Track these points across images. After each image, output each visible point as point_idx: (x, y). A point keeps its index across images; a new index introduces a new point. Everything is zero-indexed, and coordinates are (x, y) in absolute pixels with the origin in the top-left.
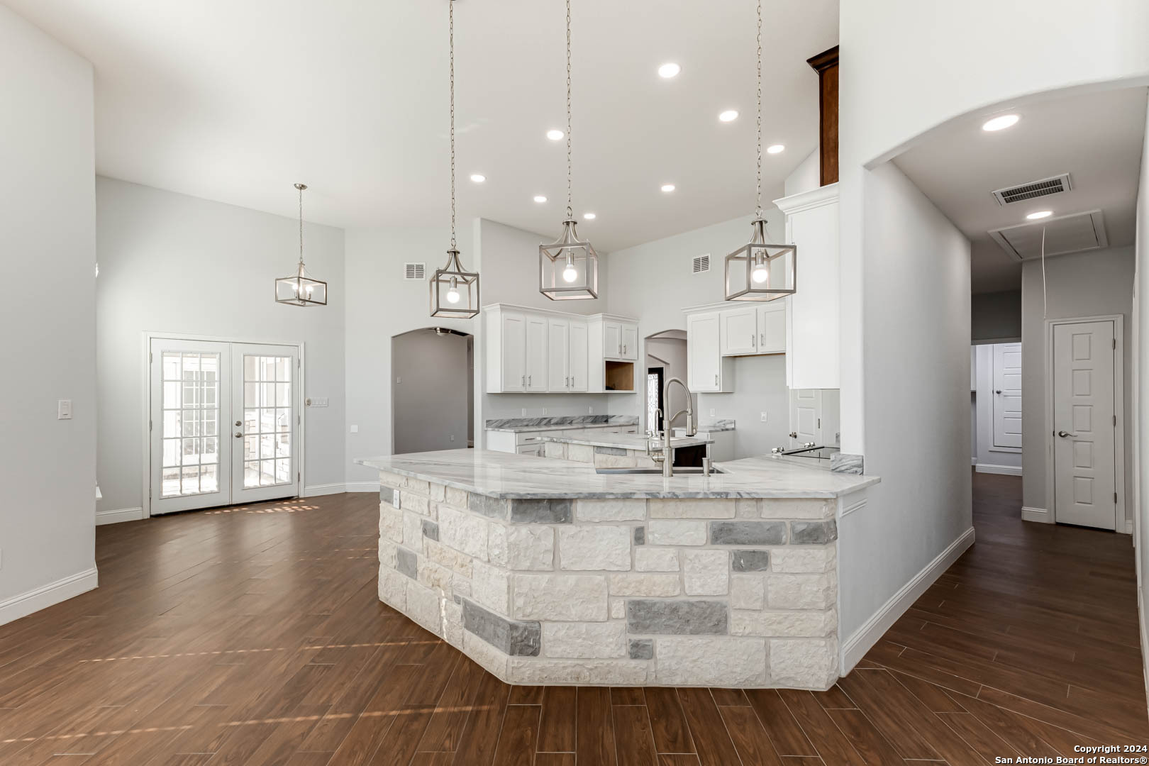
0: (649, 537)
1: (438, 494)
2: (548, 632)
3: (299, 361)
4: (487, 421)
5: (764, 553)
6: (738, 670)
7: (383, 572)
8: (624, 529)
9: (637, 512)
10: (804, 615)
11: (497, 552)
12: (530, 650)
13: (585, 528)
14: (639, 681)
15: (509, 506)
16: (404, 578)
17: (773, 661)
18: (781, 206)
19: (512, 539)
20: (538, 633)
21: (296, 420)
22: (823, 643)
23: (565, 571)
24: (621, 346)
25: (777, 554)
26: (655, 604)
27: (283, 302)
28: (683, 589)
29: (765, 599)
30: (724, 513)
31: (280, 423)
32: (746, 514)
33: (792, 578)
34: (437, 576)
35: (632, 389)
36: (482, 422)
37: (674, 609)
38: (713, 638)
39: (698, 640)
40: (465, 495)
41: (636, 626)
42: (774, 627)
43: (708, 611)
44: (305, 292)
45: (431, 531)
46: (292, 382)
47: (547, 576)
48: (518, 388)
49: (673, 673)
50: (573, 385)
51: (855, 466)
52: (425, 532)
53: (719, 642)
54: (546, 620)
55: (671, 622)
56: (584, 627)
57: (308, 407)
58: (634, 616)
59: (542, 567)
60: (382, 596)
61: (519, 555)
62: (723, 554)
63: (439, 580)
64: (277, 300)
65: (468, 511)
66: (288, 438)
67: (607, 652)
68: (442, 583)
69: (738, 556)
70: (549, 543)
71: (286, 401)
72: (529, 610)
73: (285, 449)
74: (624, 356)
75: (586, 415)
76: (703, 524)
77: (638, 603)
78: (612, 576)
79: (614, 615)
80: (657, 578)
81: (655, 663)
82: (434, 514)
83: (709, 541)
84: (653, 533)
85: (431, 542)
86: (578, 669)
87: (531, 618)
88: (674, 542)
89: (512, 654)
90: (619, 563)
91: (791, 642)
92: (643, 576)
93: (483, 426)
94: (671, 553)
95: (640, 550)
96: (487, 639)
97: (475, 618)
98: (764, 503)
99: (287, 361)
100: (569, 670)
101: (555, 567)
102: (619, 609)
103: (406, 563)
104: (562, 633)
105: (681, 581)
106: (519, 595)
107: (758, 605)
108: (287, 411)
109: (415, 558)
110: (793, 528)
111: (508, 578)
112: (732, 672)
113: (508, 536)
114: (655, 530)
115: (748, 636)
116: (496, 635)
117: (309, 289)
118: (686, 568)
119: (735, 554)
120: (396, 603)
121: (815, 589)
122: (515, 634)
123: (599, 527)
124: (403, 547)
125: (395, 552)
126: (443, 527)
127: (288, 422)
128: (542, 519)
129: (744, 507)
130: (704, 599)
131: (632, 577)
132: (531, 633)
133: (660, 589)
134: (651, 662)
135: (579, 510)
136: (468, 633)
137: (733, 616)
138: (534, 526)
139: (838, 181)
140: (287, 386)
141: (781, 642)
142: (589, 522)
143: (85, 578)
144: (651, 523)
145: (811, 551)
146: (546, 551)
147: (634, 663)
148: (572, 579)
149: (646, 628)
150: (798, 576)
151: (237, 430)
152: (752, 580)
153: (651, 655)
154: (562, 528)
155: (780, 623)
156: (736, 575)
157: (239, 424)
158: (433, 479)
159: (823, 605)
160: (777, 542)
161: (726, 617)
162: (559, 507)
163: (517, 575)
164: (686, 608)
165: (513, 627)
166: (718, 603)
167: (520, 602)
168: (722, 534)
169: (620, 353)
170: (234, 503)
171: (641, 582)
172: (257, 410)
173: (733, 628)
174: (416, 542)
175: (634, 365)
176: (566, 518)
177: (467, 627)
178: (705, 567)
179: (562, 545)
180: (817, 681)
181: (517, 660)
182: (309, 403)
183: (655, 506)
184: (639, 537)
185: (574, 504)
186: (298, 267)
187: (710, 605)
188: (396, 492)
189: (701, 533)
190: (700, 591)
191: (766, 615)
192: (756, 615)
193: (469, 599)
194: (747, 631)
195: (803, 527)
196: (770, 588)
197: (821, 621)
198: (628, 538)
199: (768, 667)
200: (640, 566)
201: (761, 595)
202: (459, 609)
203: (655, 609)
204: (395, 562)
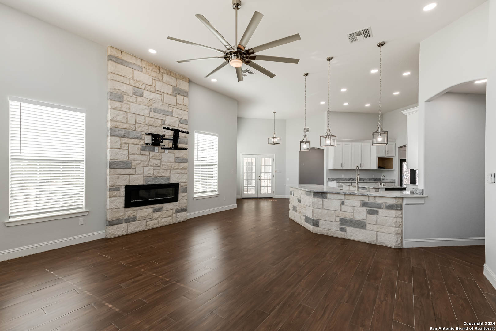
0: (345, 204)
1: (300, 191)
2: (321, 222)
3: (274, 159)
4: (328, 178)
5: (376, 210)
6: (368, 238)
7: (290, 211)
8: (339, 201)
9: (343, 197)
10: (388, 228)
11: (310, 204)
12: (317, 225)
13: (330, 200)
14: (342, 237)
15: (312, 194)
16: (294, 212)
17: (378, 238)
18: (404, 113)
19: (313, 201)
20: (319, 222)
21: (273, 176)
22: (394, 235)
23: (325, 209)
24: (385, 151)
25: (380, 211)
26: (346, 219)
27: (270, 144)
28: (354, 217)
29: (376, 222)
30: (366, 199)
31: (269, 177)
32: (372, 200)
33: (385, 218)
34: (300, 211)
35: (392, 168)
36: (327, 179)
37: (351, 221)
38: (361, 229)
39: (358, 229)
40: (305, 192)
41: (341, 224)
42: (379, 229)
43: (360, 223)
44: (275, 141)
45: (299, 201)
46: (272, 165)
47: (321, 210)
48: (340, 167)
49: (351, 236)
50: (363, 167)
51: (420, 192)
52: (298, 201)
53: (363, 231)
54: (320, 220)
55: (350, 224)
56: (329, 222)
57: (276, 173)
58: (341, 222)
59: (320, 208)
60: (290, 216)
61: (314, 205)
62: (365, 209)
63: (300, 212)
64: (269, 144)
65: (306, 196)
66: (271, 182)
67: (335, 229)
68: (301, 212)
69: (369, 210)
70: (321, 202)
71: (270, 171)
72: (317, 217)
73: (270, 184)
74: (387, 155)
75: (372, 178)
76: (360, 202)
77: (342, 219)
78: (336, 212)
79: (336, 221)
80: (347, 213)
81: (347, 233)
82: (300, 197)
83: (361, 206)
84: (346, 203)
85: (299, 203)
86: (327, 231)
87: (317, 219)
88: (352, 205)
89: (313, 226)
90: (337, 209)
91: (384, 234)
92: (343, 212)
93: (327, 180)
94: (351, 208)
95: (343, 206)
96: (309, 223)
97: (307, 219)
98: (377, 198)
99: (271, 159)
100: (325, 231)
101: (322, 208)
102: (338, 219)
103: (295, 209)
104: (324, 223)
105: (353, 215)
106: (314, 213)
107: (374, 223)
108: (270, 173)
109: (296, 207)
110: (385, 205)
111: (312, 210)
112: (367, 239)
113: (312, 200)
114: (347, 202)
115: (371, 230)
116: (310, 222)
117: (276, 140)
118: (355, 212)
119: (368, 210)
120: (293, 218)
121: (392, 221)
122: (314, 222)
123: (333, 200)
124: (294, 205)
125: (292, 206)
126: (301, 199)
127: (271, 177)
128: (320, 197)
129: (371, 198)
130: (359, 220)
131: (341, 212)
132: (317, 222)
133: (348, 216)
134: (345, 233)
135: (329, 196)
136: (306, 223)
137: (368, 225)
138: (318, 199)
139: (418, 106)
140: (271, 166)
141: (381, 233)
142: (331, 199)
143: (234, 206)
144: (346, 200)
145: (391, 211)
146: (320, 204)
147: (341, 232)
148: (326, 211)
149: (344, 225)
150: (386, 217)
151: (259, 178)
152: (373, 217)
153: (346, 231)
154: (324, 200)
155: (381, 228)
156: (368, 215)
157: (259, 176)
158: (303, 189)
159: (394, 226)
160: (380, 208)
161: (365, 225)
162: (324, 195)
163: (315, 209)
164: (354, 222)
165: (313, 220)
166: (363, 221)
167: (315, 215)
168: (364, 204)
169: (385, 154)
170: (258, 197)
171: (343, 214)
172: (263, 173)
173: (367, 228)
174: (296, 203)
175: (393, 158)
176: (325, 197)
177: (306, 221)
178: (360, 212)
179: (324, 203)
180: (392, 245)
181: (314, 227)
182: (276, 171)
183: (347, 196)
184: (343, 203)
185: (327, 195)
186: (273, 134)
187: (361, 221)
188: (293, 192)
189: (359, 204)
190: (358, 218)
191: (377, 226)
192: (374, 226)
193: (306, 215)
194: (371, 229)
195: (388, 205)
196: (378, 219)
197: (393, 230)
198: (340, 203)
199: (377, 239)
200: (343, 210)
201: (375, 220)
202: (304, 217)
203: (346, 220)
204: (293, 209)
